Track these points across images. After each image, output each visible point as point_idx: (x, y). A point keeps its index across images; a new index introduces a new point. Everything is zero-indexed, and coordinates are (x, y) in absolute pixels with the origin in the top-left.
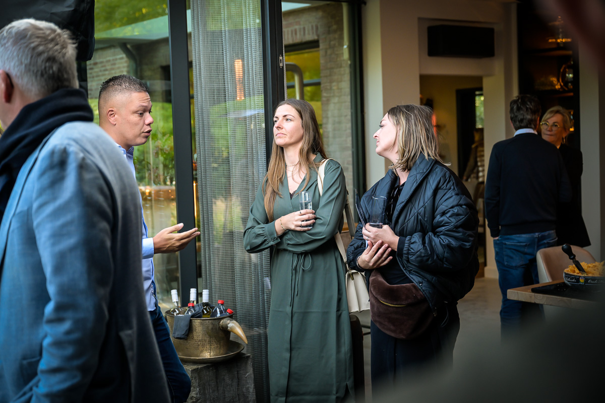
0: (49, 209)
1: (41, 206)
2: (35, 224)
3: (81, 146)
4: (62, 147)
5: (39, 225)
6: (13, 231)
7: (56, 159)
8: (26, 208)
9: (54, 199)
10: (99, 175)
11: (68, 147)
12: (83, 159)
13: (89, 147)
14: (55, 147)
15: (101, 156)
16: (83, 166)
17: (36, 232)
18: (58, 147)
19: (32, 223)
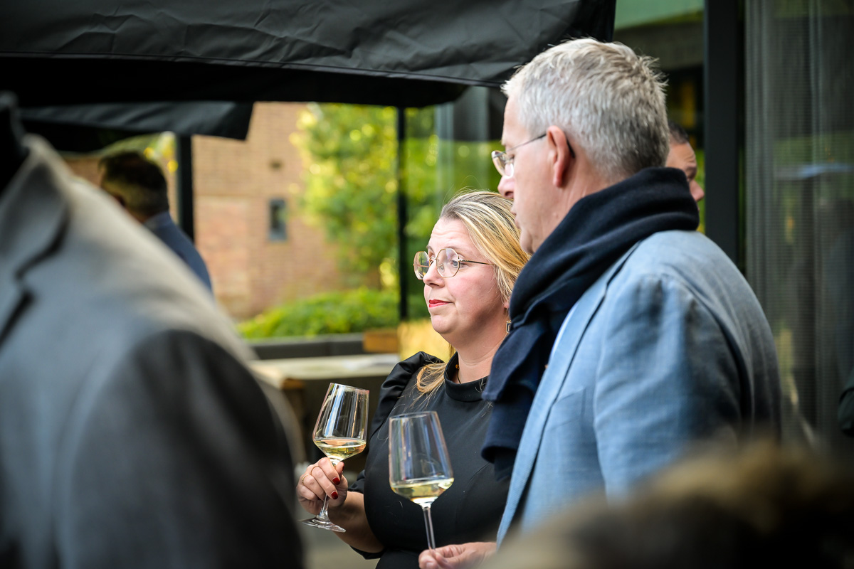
0: (627, 395)
1: (611, 389)
2: (597, 420)
3: (687, 279)
4: (656, 280)
5: (604, 422)
6: (553, 429)
7: (644, 302)
8: (580, 389)
9: (638, 377)
10: (719, 335)
11: (664, 280)
12: (693, 304)
13: (702, 282)
14: (642, 279)
15: (722, 299)
16: (691, 318)
17: (599, 435)
18: (648, 280)
19: (593, 419)
